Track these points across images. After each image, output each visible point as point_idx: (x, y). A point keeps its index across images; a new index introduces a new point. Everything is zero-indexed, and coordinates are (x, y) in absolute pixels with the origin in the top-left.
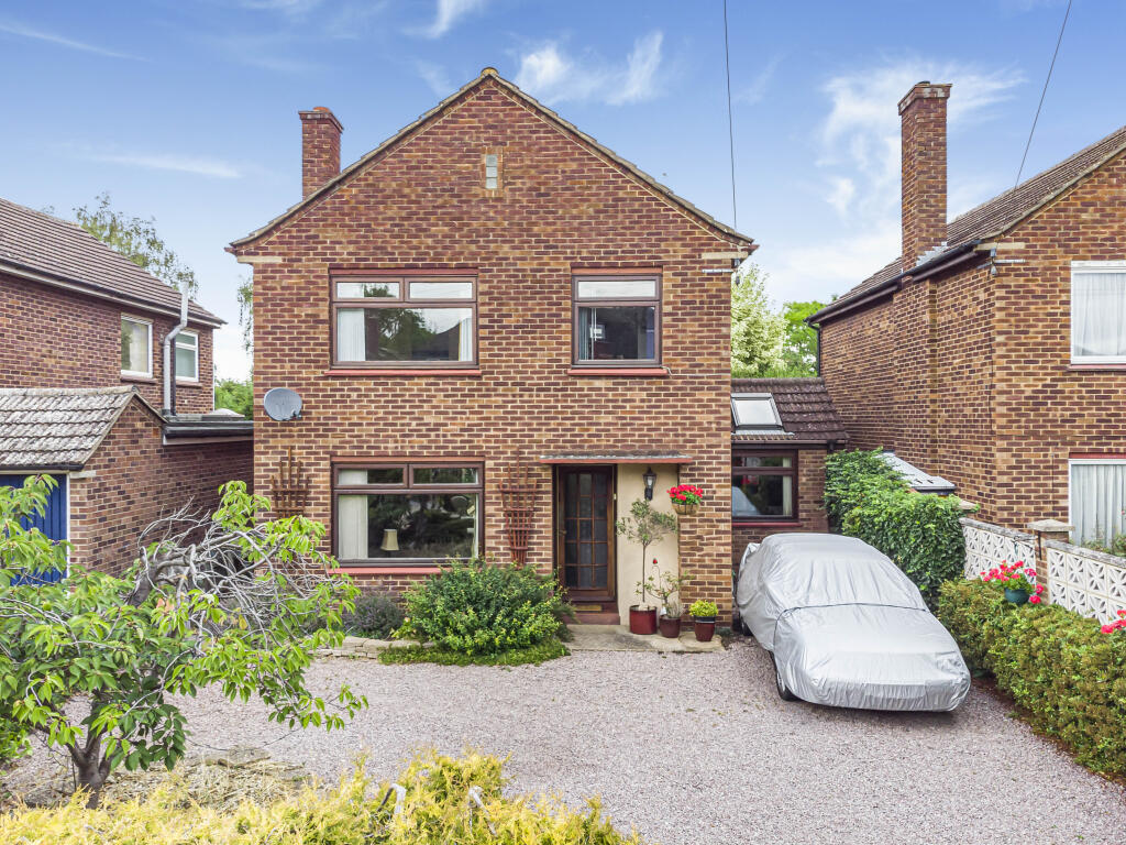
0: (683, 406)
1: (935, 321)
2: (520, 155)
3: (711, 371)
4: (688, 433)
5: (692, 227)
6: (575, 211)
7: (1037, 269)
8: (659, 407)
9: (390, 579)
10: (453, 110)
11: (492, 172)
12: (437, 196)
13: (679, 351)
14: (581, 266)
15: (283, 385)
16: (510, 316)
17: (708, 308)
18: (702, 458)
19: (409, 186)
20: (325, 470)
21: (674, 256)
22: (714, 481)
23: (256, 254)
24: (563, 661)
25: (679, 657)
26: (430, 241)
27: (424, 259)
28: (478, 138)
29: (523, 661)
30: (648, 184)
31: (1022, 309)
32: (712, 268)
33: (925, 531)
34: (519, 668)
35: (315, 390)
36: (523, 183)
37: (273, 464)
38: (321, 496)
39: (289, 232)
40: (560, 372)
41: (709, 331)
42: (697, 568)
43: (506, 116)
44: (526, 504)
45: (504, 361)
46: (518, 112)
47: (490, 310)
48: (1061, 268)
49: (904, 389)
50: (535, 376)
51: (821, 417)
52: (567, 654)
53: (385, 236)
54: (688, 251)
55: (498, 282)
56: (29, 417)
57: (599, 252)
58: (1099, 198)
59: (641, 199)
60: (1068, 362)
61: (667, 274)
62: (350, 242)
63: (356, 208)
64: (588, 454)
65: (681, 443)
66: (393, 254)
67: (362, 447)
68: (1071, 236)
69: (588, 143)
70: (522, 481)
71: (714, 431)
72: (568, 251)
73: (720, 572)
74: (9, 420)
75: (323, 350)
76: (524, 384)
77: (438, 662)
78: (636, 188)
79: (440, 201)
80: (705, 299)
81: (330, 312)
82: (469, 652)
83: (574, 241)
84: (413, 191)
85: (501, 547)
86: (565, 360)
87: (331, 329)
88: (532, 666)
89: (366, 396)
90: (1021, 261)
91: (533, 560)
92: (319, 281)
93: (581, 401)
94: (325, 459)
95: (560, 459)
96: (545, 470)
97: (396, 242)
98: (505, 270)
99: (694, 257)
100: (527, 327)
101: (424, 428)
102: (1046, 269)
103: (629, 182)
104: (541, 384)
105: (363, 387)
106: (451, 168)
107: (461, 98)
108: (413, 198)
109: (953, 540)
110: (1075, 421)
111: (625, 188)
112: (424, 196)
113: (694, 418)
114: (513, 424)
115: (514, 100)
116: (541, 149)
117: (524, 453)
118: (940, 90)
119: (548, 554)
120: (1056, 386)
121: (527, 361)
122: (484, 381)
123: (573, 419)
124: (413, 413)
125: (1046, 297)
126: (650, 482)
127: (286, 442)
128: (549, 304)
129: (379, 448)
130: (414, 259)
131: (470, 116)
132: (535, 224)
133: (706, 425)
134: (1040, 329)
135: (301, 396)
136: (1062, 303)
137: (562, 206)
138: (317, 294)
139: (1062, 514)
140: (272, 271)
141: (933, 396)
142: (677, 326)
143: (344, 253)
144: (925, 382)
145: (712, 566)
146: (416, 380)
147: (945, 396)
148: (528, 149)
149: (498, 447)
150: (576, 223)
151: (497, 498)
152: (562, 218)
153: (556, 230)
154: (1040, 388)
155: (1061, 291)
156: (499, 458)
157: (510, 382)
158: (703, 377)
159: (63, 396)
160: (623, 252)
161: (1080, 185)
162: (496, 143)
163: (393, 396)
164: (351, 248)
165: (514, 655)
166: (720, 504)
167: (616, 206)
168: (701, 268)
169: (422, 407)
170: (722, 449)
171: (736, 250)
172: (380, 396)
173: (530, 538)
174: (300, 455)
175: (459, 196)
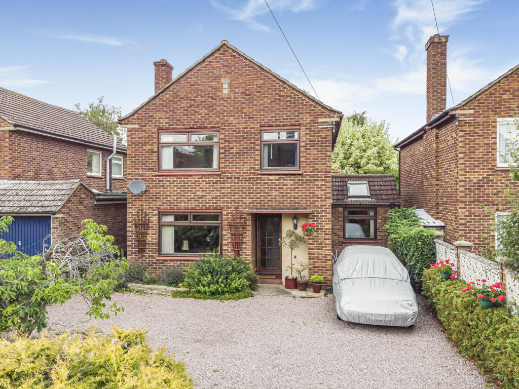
0: (309, 188)
1: (438, 147)
2: (238, 78)
3: (322, 172)
4: (312, 200)
5: (314, 107)
6: (261, 102)
7: (480, 122)
8: (299, 188)
9: (183, 262)
10: (209, 60)
11: (225, 86)
12: (202, 97)
13: (308, 163)
14: (264, 126)
15: (139, 179)
16: (233, 148)
17: (321, 143)
18: (318, 211)
19: (191, 93)
20: (156, 215)
21: (306, 121)
22: (324, 221)
23: (128, 124)
24: (249, 299)
25: (302, 299)
26: (199, 117)
27: (197, 125)
28: (220, 71)
29: (231, 298)
30: (294, 89)
31: (472, 141)
32: (323, 125)
33: (417, 245)
34: (228, 301)
35: (152, 181)
36: (239, 90)
37: (135, 212)
38: (154, 226)
39: (141, 114)
40: (255, 173)
41: (321, 154)
42: (316, 260)
43: (232, 61)
44: (240, 231)
45: (231, 168)
46: (237, 59)
47: (225, 146)
48: (492, 122)
49: (427, 179)
50: (244, 175)
51: (389, 192)
52: (252, 296)
53: (181, 115)
54: (312, 118)
55: (228, 133)
56: (39, 193)
57: (272, 120)
58: (512, 88)
59: (291, 96)
60: (496, 166)
61: (303, 128)
62: (166, 118)
63: (169, 103)
64: (267, 209)
65: (309, 204)
66: (184, 122)
67: (171, 205)
68: (498, 106)
69: (267, 71)
70: (238, 221)
71: (324, 199)
72: (259, 119)
73: (326, 262)
74: (31, 194)
75: (155, 164)
76: (239, 178)
77: (195, 298)
78: (289, 90)
79: (204, 99)
80: (320, 139)
81: (158, 148)
82: (208, 294)
83: (261, 115)
84: (192, 95)
85: (229, 249)
86: (257, 167)
87: (158, 155)
88: (234, 301)
89: (173, 183)
90: (472, 119)
91: (243, 255)
92: (154, 135)
93: (264, 185)
94: (155, 210)
95: (254, 211)
96: (248, 215)
97: (185, 117)
98: (231, 129)
99: (315, 121)
100: (241, 153)
101: (197, 197)
102: (484, 122)
103: (285, 88)
104: (246, 178)
105: (171, 180)
106: (208, 85)
107: (212, 54)
108: (193, 98)
109: (430, 250)
110: (499, 194)
111: (284, 91)
112: (197, 97)
113: (314, 193)
114: (235, 196)
115: (235, 54)
116: (247, 75)
117: (239, 208)
118: (443, 38)
119: (249, 253)
120: (489, 177)
121: (240, 168)
122: (222, 177)
123: (260, 193)
124: (192, 191)
125: (484, 136)
126: (295, 222)
127: (140, 203)
128: (250, 143)
129: (178, 205)
130: (193, 125)
131: (217, 62)
132: (244, 108)
133: (320, 196)
134: (481, 151)
135: (146, 183)
136: (492, 138)
137: (256, 100)
138: (153, 140)
139: (492, 239)
140: (135, 131)
141: (437, 183)
142: (307, 152)
143: (164, 123)
144: (434, 176)
145: (322, 260)
146: (193, 177)
147: (441, 182)
148: (241, 75)
149: (228, 206)
150: (262, 107)
151: (227, 228)
152: (256, 105)
153: (253, 110)
154: (481, 179)
155: (492, 133)
156: (228, 210)
157: (233, 177)
158: (318, 175)
159: (53, 184)
160: (283, 119)
161: (502, 81)
162: (228, 73)
163: (184, 183)
164: (167, 120)
165: (227, 295)
166: (326, 232)
167: (280, 99)
168: (318, 126)
169: (196, 188)
170: (327, 207)
171: (334, 117)
172: (178, 183)
173: (242, 245)
174: (145, 208)
175: (212, 97)
